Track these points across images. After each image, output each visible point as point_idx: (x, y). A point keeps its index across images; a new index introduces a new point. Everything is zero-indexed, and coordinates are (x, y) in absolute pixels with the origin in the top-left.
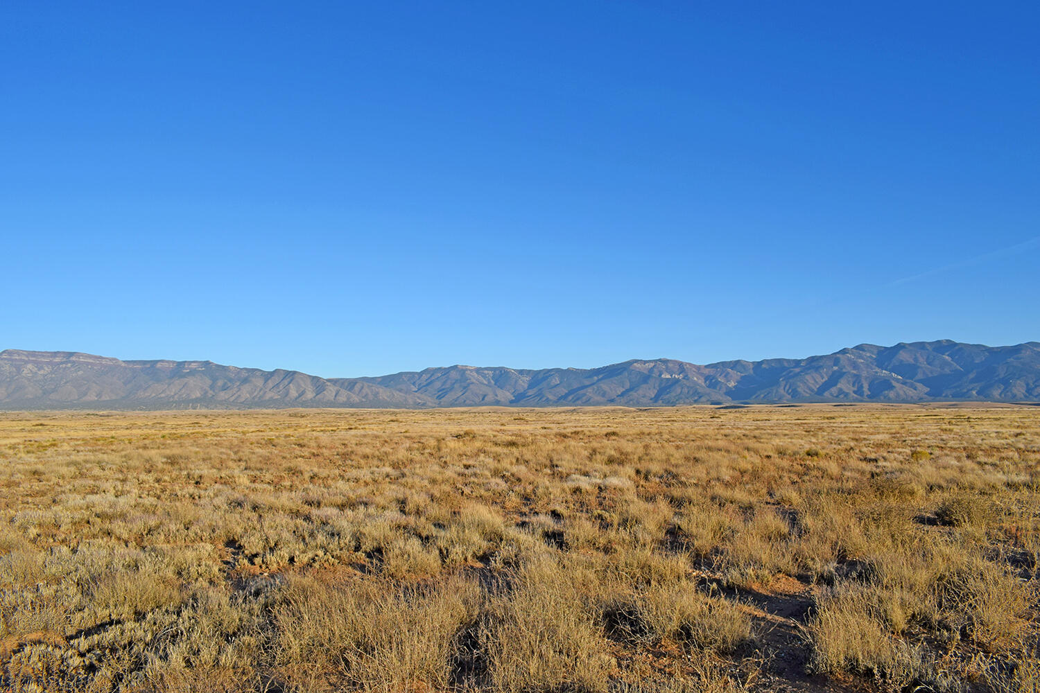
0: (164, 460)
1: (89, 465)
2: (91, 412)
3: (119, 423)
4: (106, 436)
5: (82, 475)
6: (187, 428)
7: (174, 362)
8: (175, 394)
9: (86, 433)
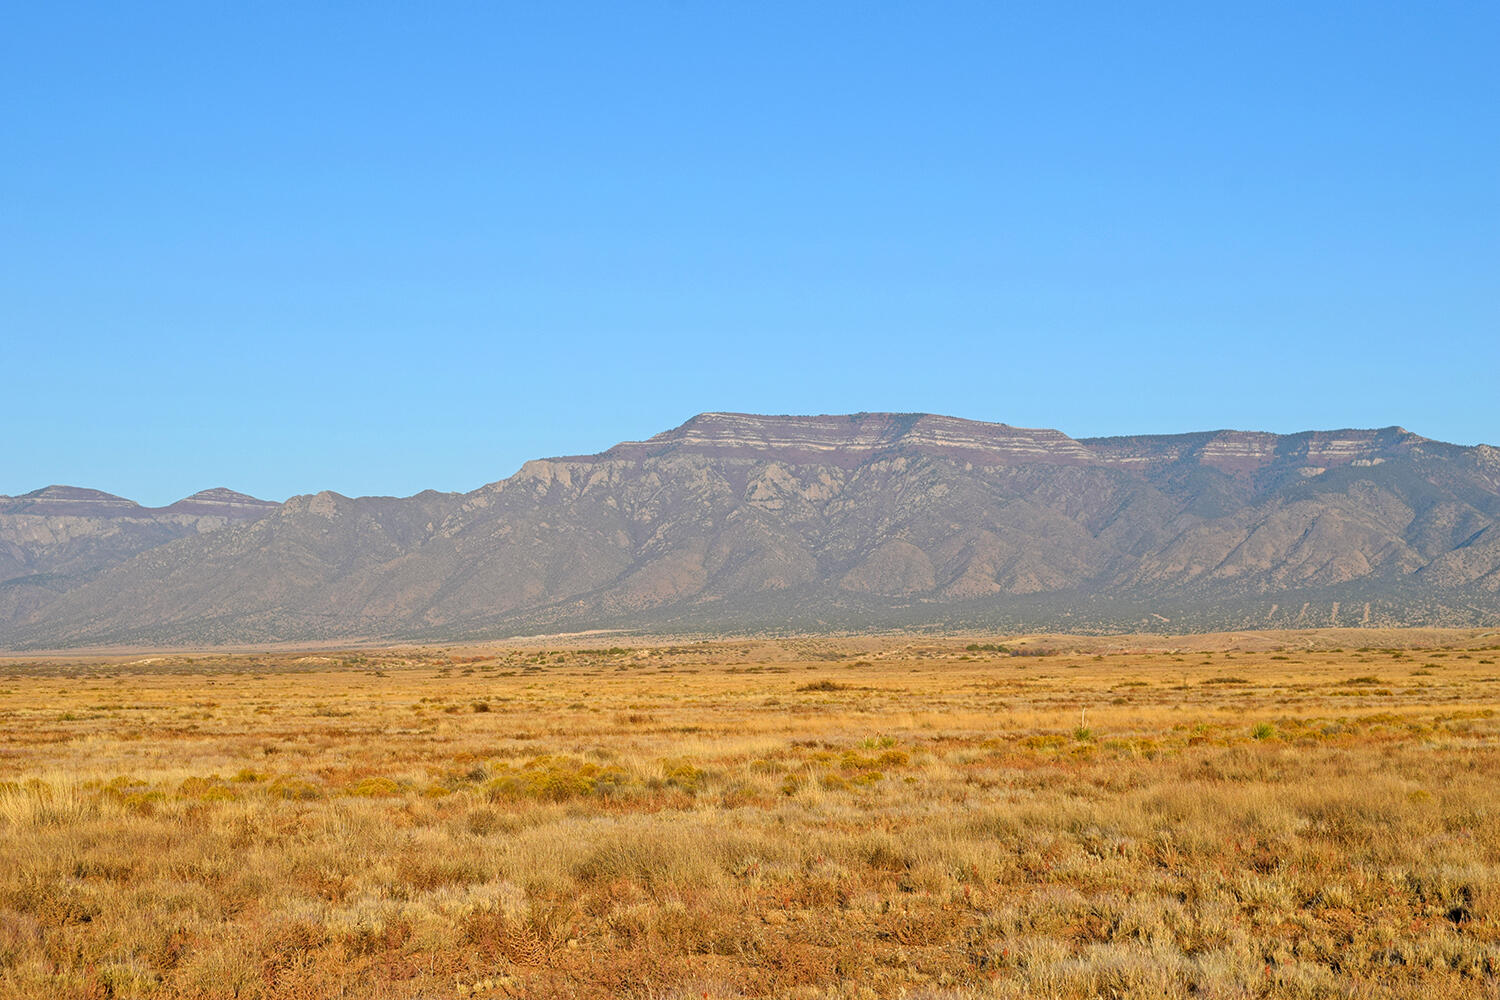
0: (1304, 823)
1: (1046, 838)
2: (981, 638)
3: (1083, 680)
4: (1053, 728)
5: (1033, 874)
6: (1337, 701)
7: (1264, 438)
8: (1276, 568)
9: (982, 717)
